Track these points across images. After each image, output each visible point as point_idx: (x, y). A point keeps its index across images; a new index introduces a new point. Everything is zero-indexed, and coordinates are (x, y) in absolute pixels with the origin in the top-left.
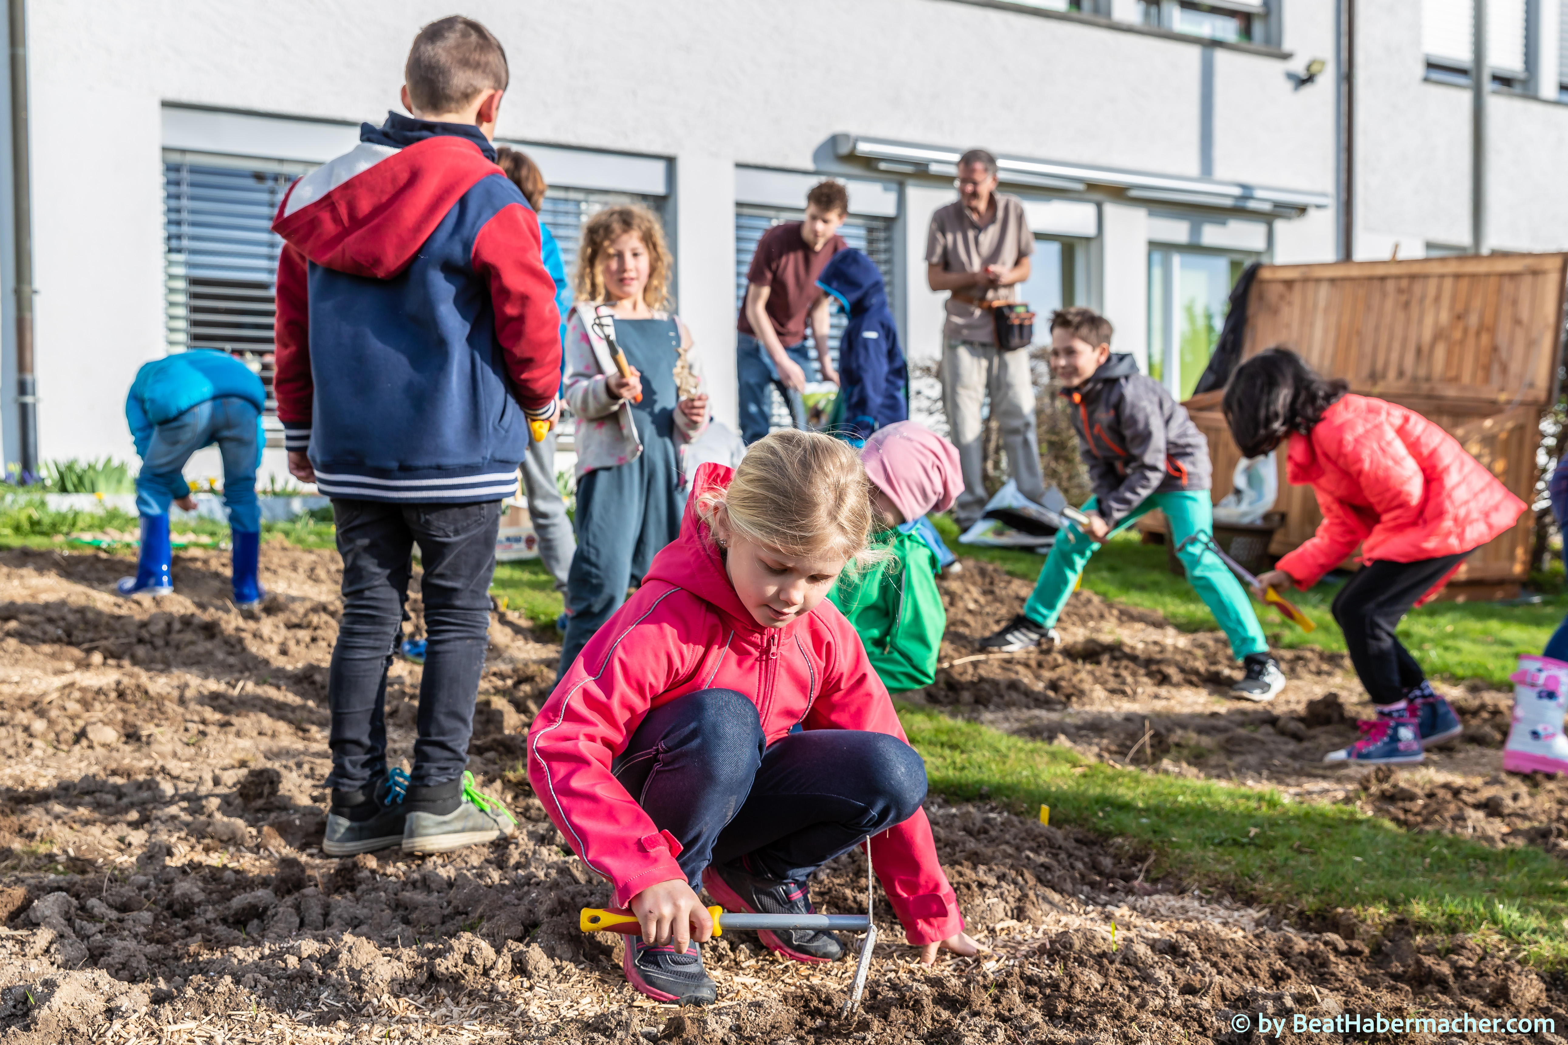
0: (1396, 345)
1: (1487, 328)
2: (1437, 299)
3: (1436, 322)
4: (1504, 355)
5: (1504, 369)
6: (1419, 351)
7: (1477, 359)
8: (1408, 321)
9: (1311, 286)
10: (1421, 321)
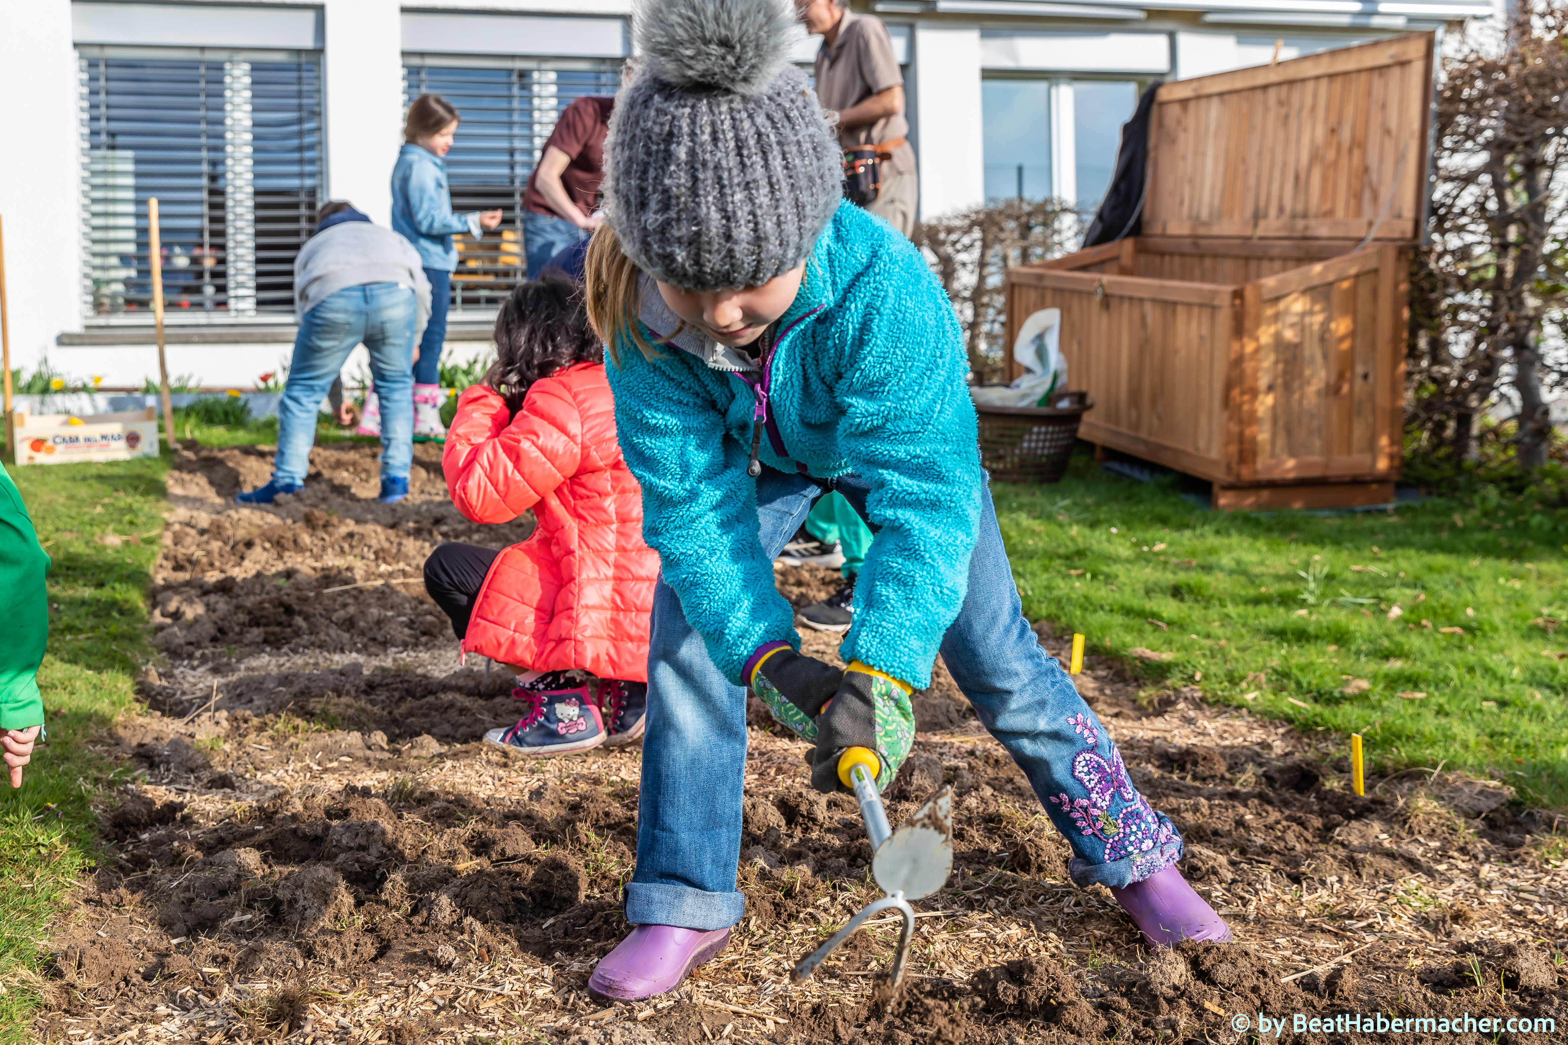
0: (1277, 174)
1: (1359, 144)
2: (1313, 108)
3: (1313, 141)
4: (1374, 177)
5: (1375, 198)
6: (1297, 178)
7: (1349, 185)
8: (1287, 140)
9: (1203, 103)
10: (1298, 140)
